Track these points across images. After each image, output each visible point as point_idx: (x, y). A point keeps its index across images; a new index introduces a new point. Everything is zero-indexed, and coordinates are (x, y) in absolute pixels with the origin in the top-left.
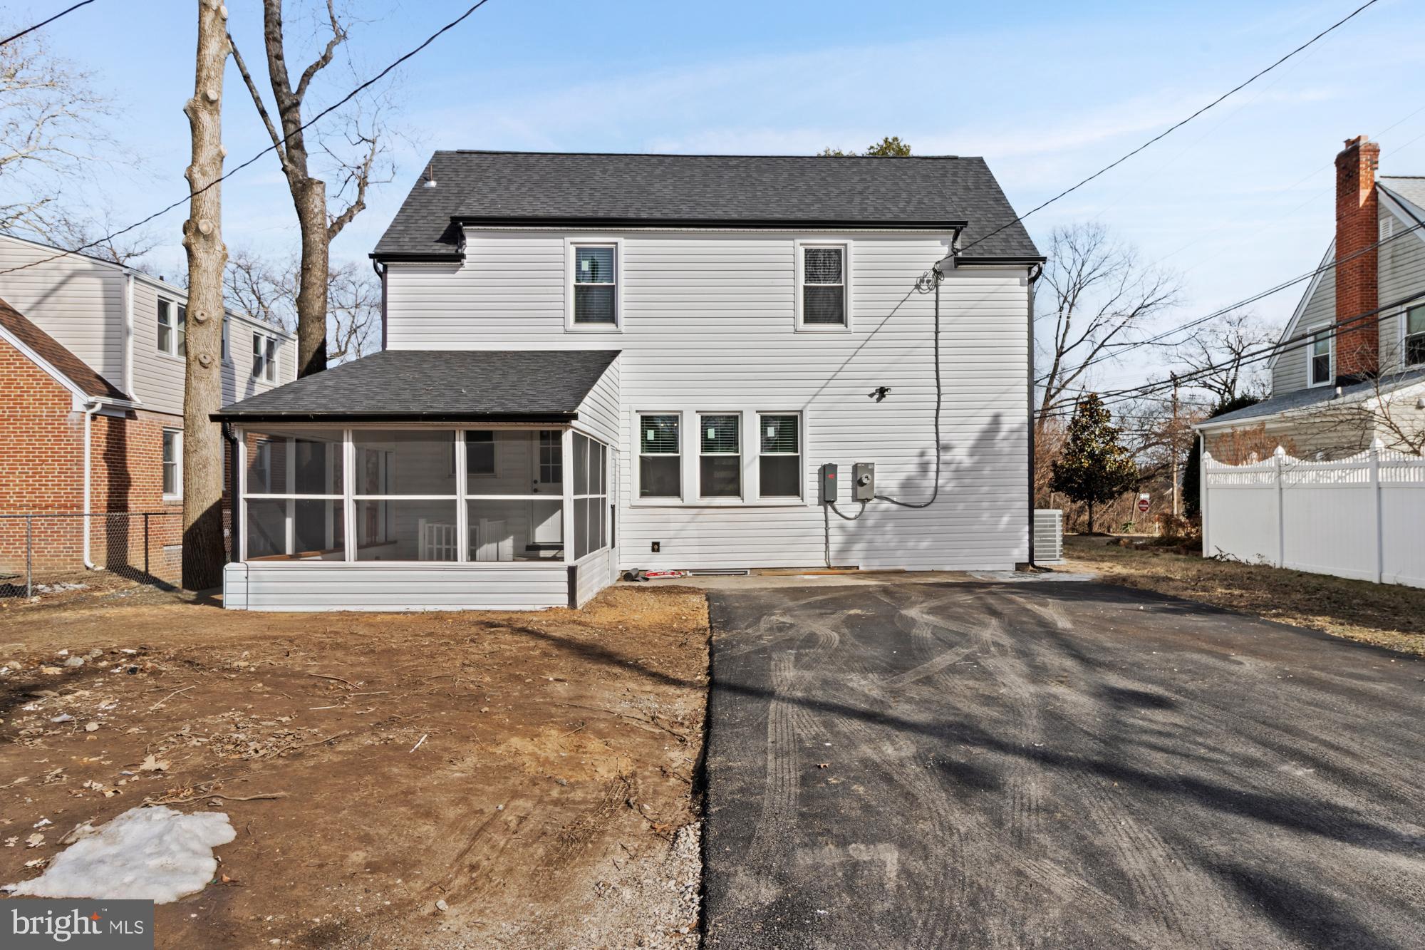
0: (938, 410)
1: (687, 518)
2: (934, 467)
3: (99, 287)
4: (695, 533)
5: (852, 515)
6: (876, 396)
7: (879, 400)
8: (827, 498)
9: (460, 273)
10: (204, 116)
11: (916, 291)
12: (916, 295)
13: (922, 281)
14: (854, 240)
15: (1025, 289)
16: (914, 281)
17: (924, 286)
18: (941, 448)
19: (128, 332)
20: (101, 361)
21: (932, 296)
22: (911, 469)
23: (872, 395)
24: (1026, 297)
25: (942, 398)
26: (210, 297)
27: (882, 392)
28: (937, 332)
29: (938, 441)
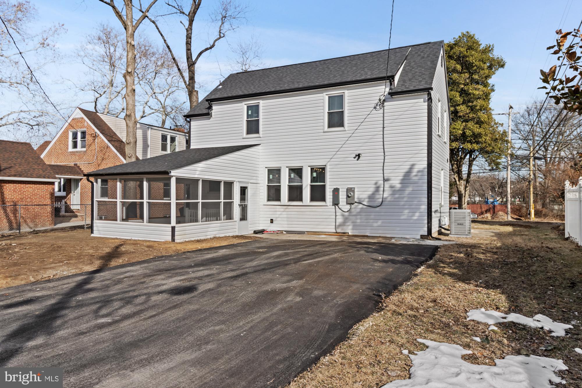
0: (384, 163)
1: (282, 210)
2: (382, 189)
3: (141, 132)
4: (285, 216)
5: (346, 210)
6: (357, 158)
7: (358, 160)
8: (336, 203)
9: (211, 119)
10: (128, 78)
11: (374, 110)
12: (374, 112)
13: (377, 105)
14: (348, 90)
15: (426, 103)
16: (373, 105)
17: (378, 107)
18: (385, 180)
19: (148, 146)
20: (141, 156)
21: (382, 111)
22: (371, 190)
23: (355, 158)
24: (426, 107)
25: (386, 158)
26: (131, 135)
27: (359, 156)
28: (383, 128)
29: (384, 177)
